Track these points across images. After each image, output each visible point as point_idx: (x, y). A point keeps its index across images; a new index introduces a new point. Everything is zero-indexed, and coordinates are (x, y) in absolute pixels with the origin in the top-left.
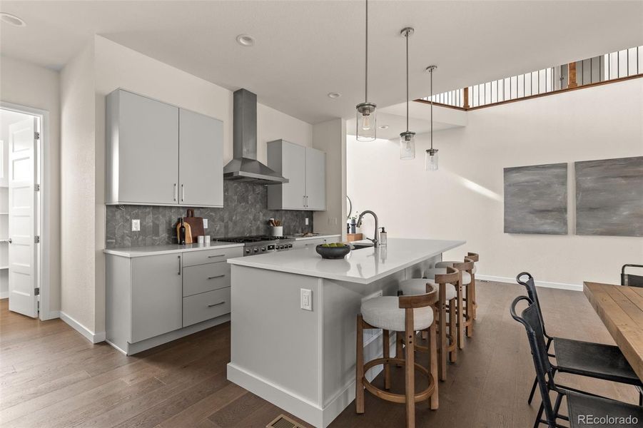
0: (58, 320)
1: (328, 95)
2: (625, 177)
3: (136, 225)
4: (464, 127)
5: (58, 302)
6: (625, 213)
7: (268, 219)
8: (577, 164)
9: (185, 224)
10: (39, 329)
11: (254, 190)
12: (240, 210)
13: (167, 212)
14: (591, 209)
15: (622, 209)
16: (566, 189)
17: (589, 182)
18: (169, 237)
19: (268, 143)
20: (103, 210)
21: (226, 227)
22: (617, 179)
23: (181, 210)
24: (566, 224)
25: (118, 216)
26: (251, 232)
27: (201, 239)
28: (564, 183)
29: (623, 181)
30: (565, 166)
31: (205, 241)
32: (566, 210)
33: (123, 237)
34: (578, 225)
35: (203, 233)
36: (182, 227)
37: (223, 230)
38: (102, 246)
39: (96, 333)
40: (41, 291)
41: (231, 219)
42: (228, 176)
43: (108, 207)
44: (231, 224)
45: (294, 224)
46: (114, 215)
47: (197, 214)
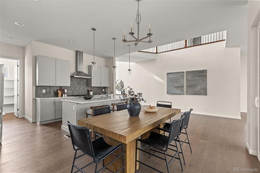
0: (24, 118)
1: (105, 52)
2: (199, 76)
3: (44, 91)
4: (156, 59)
5: (24, 113)
6: (199, 88)
7: (88, 90)
8: (186, 72)
9: (59, 91)
10: (18, 120)
11: (83, 81)
12: (78, 87)
13: (54, 88)
14: (190, 86)
15: (198, 87)
16: (184, 80)
17: (189, 78)
18: (54, 95)
19: (88, 66)
20: (35, 87)
21: (73, 92)
22: (197, 77)
23: (58, 87)
24: (183, 91)
25: (39, 89)
26: (82, 93)
27: (64, 95)
28: (183, 78)
29: (198, 78)
30: (183, 73)
31: (65, 96)
32: (183, 87)
33: (40, 94)
34: (187, 92)
35: (64, 93)
36: (58, 92)
37: (72, 92)
38: (34, 97)
39: (32, 119)
40: (19, 110)
41: (75, 89)
42: (72, 77)
43: (36, 86)
44: (74, 91)
45: (98, 91)
46: (38, 89)
47: (63, 88)
